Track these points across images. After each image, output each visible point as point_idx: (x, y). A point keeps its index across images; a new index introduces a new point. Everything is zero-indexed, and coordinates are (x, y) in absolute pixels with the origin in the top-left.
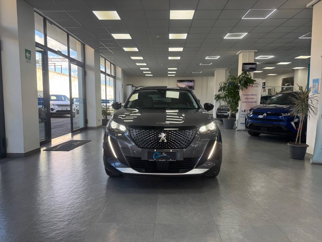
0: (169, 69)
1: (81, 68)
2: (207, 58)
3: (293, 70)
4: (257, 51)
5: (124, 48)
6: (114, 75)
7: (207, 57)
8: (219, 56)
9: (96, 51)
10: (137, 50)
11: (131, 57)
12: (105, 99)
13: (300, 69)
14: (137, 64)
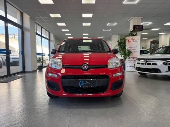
0: (84, 34)
1: (20, 29)
2: (108, 25)
3: (158, 35)
4: (143, 17)
5: (51, 15)
6: (49, 38)
7: (108, 23)
8: (116, 23)
9: (31, 18)
10: (60, 17)
11: (58, 24)
12: (41, 53)
13: (163, 34)
14: (63, 30)
